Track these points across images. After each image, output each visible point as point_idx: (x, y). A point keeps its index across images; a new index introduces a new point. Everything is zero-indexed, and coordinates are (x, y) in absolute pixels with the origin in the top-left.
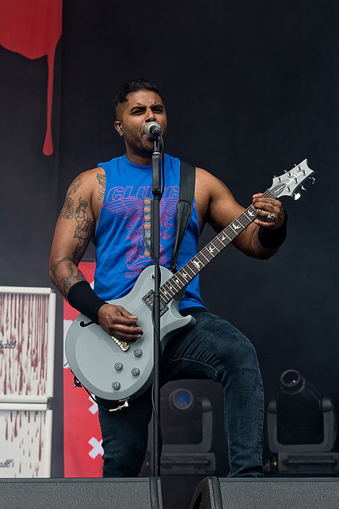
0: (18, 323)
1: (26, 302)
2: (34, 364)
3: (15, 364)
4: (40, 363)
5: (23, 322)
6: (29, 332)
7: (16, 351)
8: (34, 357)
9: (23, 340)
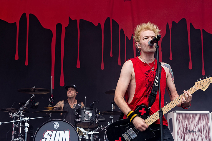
0: (200, 124)
1: (201, 116)
2: (206, 138)
3: (200, 137)
4: (208, 137)
5: (201, 123)
6: (204, 127)
7: (200, 133)
8: (206, 135)
9: (202, 129)
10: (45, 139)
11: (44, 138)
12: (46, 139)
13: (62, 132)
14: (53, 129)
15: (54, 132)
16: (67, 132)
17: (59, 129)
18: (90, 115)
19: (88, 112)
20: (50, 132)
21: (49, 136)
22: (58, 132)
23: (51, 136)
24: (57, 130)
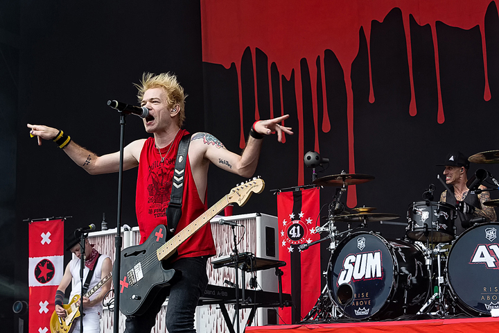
10: (345, 271)
11: (343, 269)
12: (347, 270)
13: (370, 255)
14: (357, 252)
15: (359, 256)
16: (378, 255)
17: (367, 250)
18: (425, 216)
19: (420, 210)
20: (352, 258)
21: (351, 265)
22: (365, 256)
23: (354, 264)
24: (362, 253)
